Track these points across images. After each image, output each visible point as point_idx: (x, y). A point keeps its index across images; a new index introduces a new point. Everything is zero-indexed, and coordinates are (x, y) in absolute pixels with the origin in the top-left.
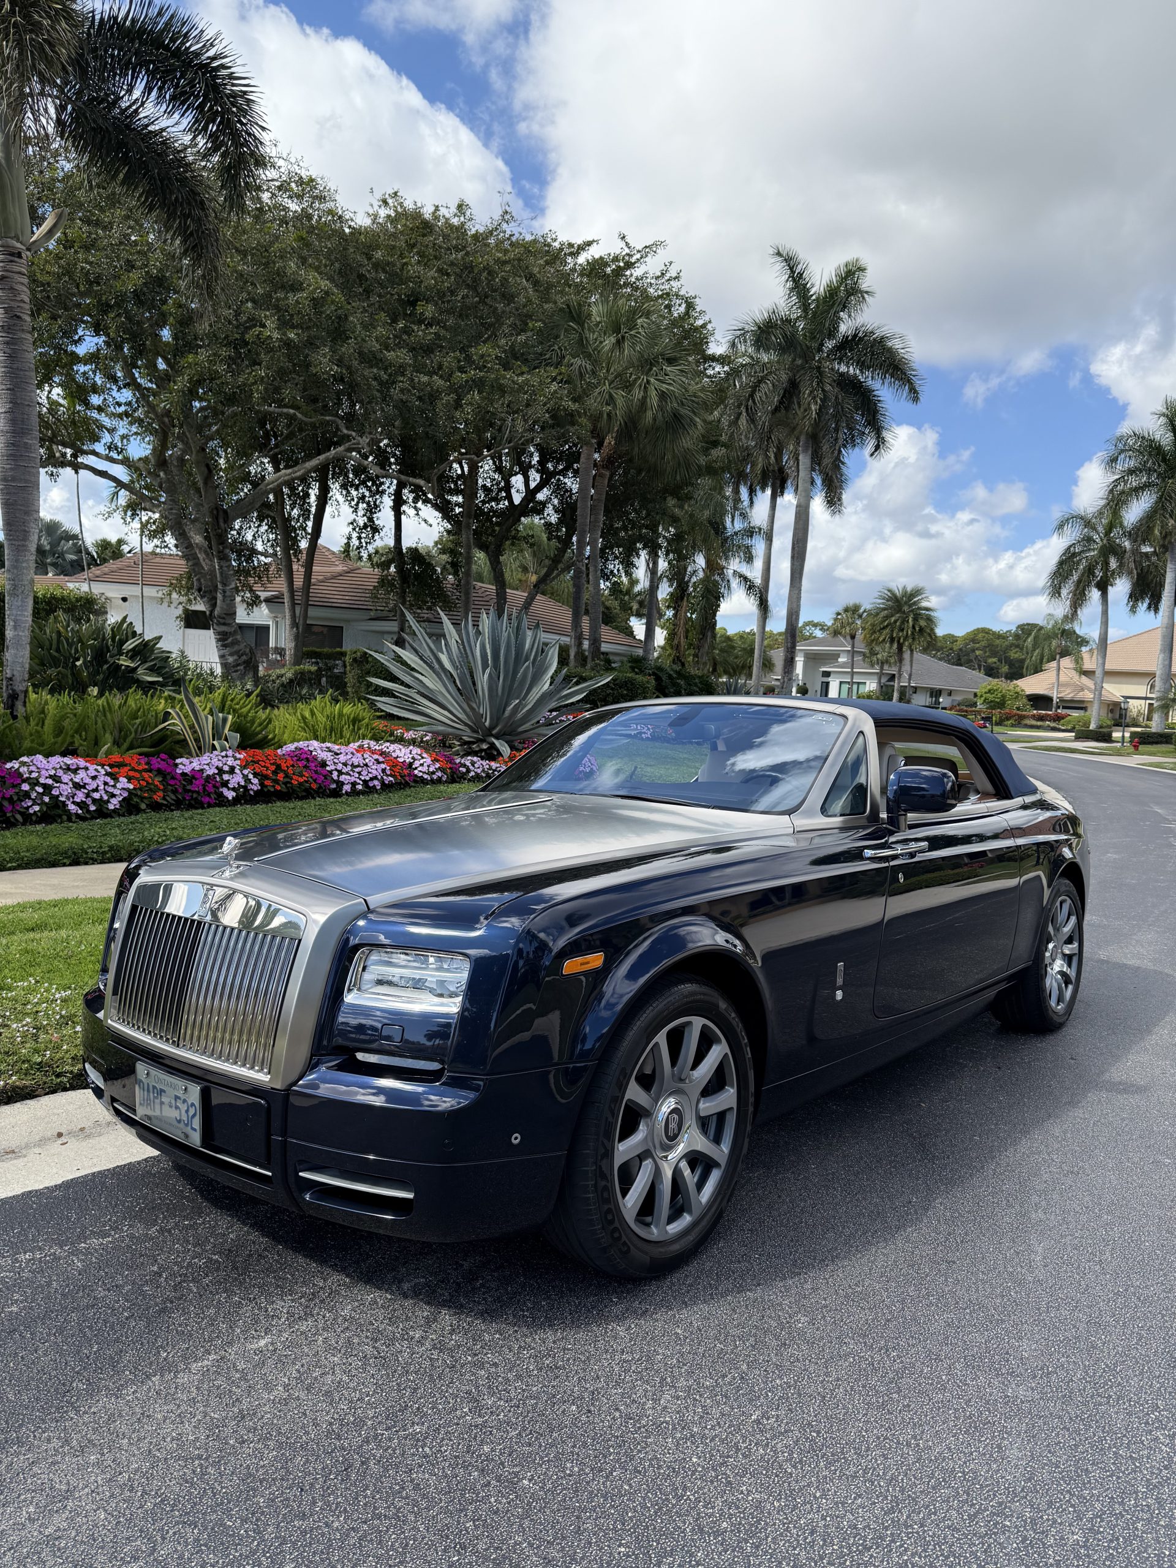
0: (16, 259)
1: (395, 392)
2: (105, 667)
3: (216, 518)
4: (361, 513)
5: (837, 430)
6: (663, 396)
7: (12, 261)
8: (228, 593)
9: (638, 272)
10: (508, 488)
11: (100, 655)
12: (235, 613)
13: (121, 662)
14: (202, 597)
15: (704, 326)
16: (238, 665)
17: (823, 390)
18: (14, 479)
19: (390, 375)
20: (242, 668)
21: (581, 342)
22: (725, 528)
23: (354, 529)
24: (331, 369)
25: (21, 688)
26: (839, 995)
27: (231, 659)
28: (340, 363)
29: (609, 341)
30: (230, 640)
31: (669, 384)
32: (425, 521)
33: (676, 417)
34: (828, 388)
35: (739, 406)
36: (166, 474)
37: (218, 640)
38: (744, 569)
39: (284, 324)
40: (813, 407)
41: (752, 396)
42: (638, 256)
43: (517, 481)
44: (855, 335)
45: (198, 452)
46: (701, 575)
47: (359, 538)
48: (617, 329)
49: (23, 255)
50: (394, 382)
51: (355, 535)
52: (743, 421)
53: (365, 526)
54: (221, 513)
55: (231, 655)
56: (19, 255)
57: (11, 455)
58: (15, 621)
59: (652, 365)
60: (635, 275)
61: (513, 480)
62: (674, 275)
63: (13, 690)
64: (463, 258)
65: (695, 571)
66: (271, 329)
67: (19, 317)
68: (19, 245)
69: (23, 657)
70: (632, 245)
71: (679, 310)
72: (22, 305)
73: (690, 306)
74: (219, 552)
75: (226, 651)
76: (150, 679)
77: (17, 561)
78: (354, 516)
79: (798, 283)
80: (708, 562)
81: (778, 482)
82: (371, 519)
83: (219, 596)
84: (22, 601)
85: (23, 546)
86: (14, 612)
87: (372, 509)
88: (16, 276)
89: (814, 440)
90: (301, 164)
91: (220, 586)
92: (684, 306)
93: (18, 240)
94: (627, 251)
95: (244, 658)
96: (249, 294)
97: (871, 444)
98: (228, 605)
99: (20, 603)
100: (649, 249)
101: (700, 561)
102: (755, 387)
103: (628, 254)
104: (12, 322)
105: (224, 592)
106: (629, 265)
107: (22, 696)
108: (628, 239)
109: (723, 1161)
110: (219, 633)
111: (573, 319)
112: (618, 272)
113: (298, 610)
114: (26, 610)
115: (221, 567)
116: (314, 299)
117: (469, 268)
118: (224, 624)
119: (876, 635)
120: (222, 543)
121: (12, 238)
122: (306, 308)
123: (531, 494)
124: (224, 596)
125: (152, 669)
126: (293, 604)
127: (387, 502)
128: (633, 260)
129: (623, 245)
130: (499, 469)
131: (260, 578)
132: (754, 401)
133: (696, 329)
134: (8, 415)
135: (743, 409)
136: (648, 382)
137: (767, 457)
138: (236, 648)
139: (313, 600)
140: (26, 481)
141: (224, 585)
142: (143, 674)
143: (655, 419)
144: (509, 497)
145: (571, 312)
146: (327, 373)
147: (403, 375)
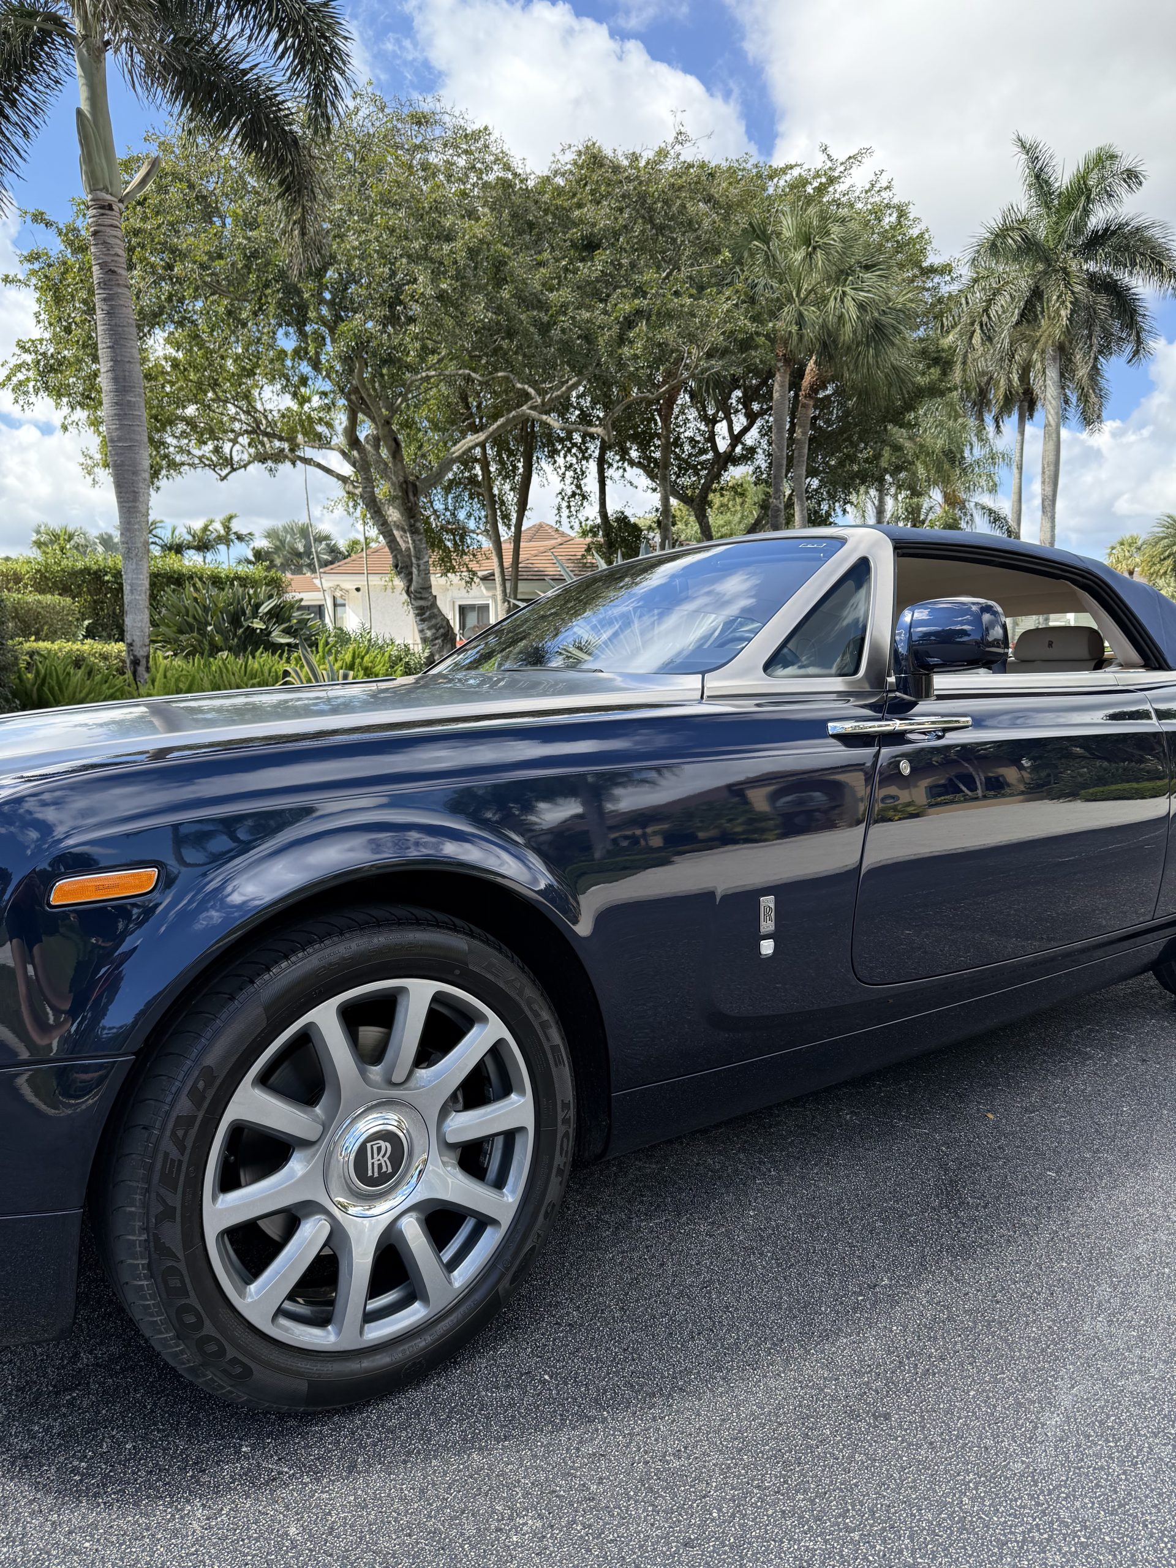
0: (107, 212)
1: (555, 333)
2: (241, 630)
3: (406, 492)
4: (568, 480)
5: (1090, 337)
6: (862, 307)
7: (103, 215)
8: (422, 567)
9: (841, 188)
10: (711, 438)
11: (236, 619)
12: (430, 587)
13: (255, 626)
14: (399, 573)
15: (921, 236)
16: (436, 638)
17: (1073, 293)
18: (120, 439)
19: (552, 316)
20: (439, 641)
21: (770, 260)
22: (963, 458)
23: (563, 499)
24: (485, 317)
25: (142, 653)
26: (767, 947)
27: (429, 634)
28: (499, 310)
29: (799, 256)
30: (427, 614)
31: (868, 291)
32: (631, 483)
33: (878, 327)
34: (1078, 288)
35: (972, 324)
36: (359, 453)
37: (417, 615)
38: (987, 500)
39: (436, 276)
40: (1063, 313)
41: (986, 311)
42: (842, 168)
43: (722, 428)
44: (1106, 230)
45: (383, 425)
46: (939, 511)
47: (569, 507)
48: (807, 241)
49: (114, 207)
50: (555, 323)
51: (564, 504)
52: (977, 339)
53: (574, 495)
54: (410, 486)
55: (429, 629)
56: (110, 207)
57: (119, 415)
58: (131, 585)
59: (848, 275)
60: (839, 191)
61: (718, 427)
62: (885, 184)
63: (135, 656)
64: (635, 189)
65: (931, 508)
66: (423, 284)
67: (114, 272)
68: (108, 197)
69: (141, 621)
70: (834, 157)
71: (889, 219)
72: (116, 258)
73: (902, 213)
74: (411, 526)
75: (425, 626)
76: (283, 641)
77: (129, 523)
78: (561, 486)
79: (1040, 181)
80: (946, 497)
81: (1026, 404)
82: (579, 487)
83: (415, 571)
84: (137, 564)
85: (134, 507)
86: (130, 576)
87: (580, 475)
88: (108, 229)
89: (1063, 353)
90: (466, 117)
91: (414, 560)
92: (895, 215)
93: (107, 192)
94: (829, 164)
95: (442, 631)
96: (403, 248)
97: (1129, 348)
98: (423, 579)
99: (134, 567)
100: (854, 159)
101: (936, 495)
102: (990, 302)
103: (830, 168)
104: (108, 277)
105: (419, 566)
106: (832, 181)
107: (143, 662)
108: (830, 151)
109: (506, 1219)
110: (417, 608)
111: (758, 238)
112: (821, 190)
113: (508, 584)
114: (141, 573)
115: (414, 541)
116: (469, 249)
117: (642, 197)
118: (421, 598)
119: (1156, 568)
120: (413, 517)
121: (101, 190)
122: (462, 257)
123: (736, 439)
124: (419, 571)
125: (287, 632)
126: (504, 580)
127: (592, 467)
128: (836, 174)
129: (824, 157)
130: (704, 418)
131: (474, 555)
132: (989, 317)
133: (912, 241)
134: (109, 374)
135: (977, 327)
136: (844, 293)
137: (1010, 380)
138: (433, 622)
139: (523, 575)
140: (131, 440)
141: (418, 559)
142: (276, 636)
143: (855, 332)
144: (714, 447)
145: (754, 231)
146: (481, 321)
147: (565, 314)
